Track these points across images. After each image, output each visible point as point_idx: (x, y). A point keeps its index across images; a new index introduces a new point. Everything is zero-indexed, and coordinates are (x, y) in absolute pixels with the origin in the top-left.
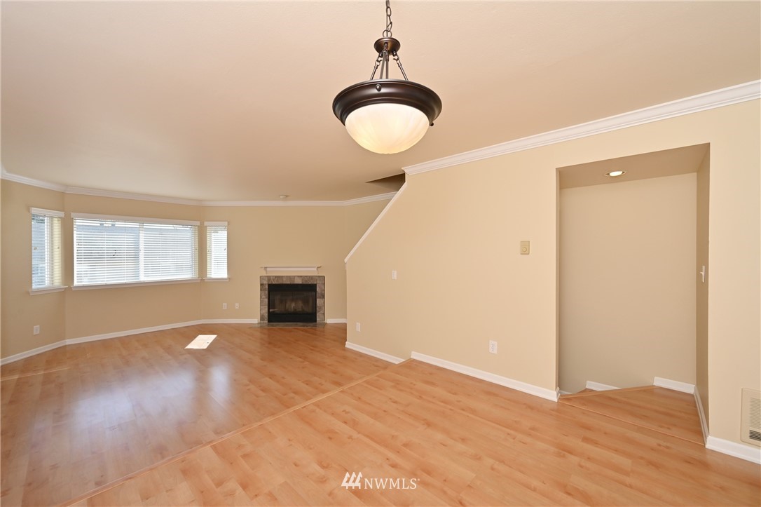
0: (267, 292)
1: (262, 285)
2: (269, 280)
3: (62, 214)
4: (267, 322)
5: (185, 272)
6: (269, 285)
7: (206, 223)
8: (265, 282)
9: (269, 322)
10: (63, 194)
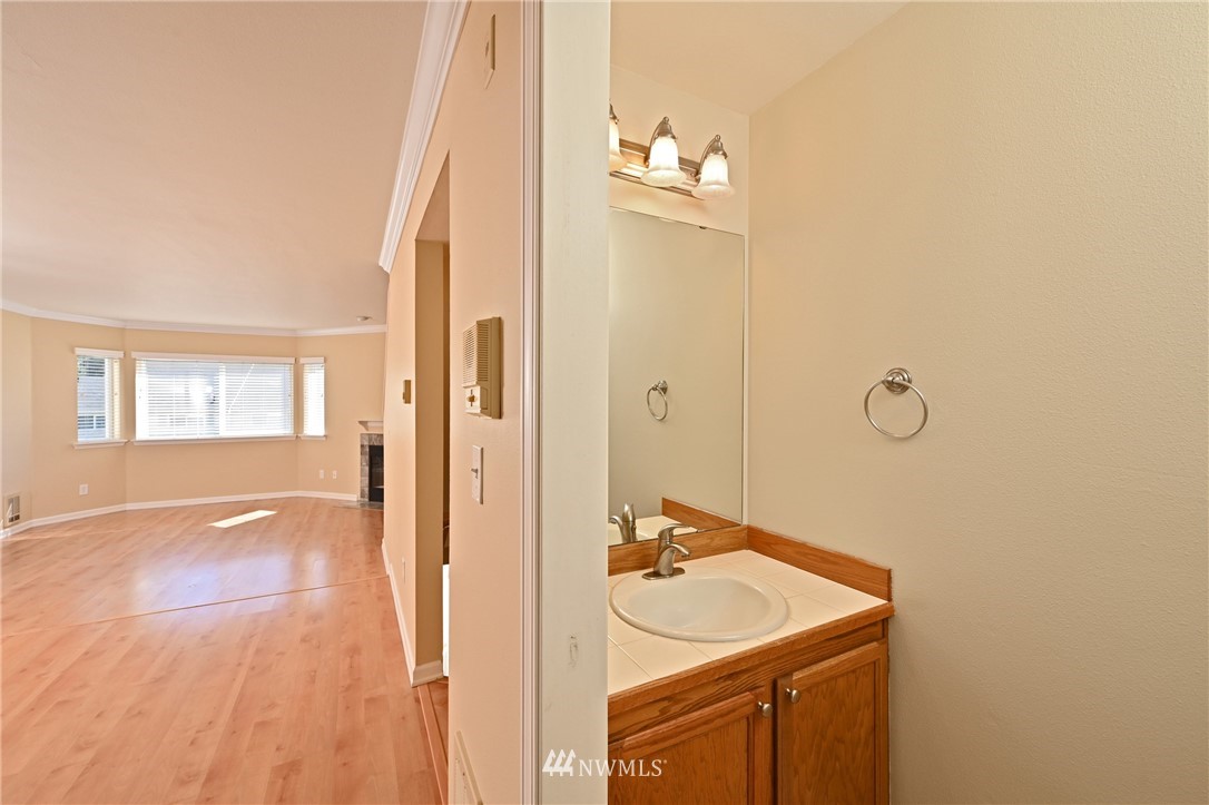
0: (367, 457)
1: (362, 446)
2: (370, 440)
3: (121, 354)
4: (367, 500)
5: (275, 424)
6: (370, 447)
7: (302, 360)
8: (366, 443)
9: (370, 500)
10: (123, 330)
